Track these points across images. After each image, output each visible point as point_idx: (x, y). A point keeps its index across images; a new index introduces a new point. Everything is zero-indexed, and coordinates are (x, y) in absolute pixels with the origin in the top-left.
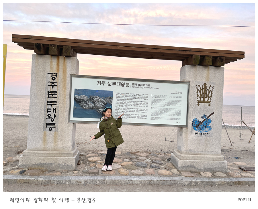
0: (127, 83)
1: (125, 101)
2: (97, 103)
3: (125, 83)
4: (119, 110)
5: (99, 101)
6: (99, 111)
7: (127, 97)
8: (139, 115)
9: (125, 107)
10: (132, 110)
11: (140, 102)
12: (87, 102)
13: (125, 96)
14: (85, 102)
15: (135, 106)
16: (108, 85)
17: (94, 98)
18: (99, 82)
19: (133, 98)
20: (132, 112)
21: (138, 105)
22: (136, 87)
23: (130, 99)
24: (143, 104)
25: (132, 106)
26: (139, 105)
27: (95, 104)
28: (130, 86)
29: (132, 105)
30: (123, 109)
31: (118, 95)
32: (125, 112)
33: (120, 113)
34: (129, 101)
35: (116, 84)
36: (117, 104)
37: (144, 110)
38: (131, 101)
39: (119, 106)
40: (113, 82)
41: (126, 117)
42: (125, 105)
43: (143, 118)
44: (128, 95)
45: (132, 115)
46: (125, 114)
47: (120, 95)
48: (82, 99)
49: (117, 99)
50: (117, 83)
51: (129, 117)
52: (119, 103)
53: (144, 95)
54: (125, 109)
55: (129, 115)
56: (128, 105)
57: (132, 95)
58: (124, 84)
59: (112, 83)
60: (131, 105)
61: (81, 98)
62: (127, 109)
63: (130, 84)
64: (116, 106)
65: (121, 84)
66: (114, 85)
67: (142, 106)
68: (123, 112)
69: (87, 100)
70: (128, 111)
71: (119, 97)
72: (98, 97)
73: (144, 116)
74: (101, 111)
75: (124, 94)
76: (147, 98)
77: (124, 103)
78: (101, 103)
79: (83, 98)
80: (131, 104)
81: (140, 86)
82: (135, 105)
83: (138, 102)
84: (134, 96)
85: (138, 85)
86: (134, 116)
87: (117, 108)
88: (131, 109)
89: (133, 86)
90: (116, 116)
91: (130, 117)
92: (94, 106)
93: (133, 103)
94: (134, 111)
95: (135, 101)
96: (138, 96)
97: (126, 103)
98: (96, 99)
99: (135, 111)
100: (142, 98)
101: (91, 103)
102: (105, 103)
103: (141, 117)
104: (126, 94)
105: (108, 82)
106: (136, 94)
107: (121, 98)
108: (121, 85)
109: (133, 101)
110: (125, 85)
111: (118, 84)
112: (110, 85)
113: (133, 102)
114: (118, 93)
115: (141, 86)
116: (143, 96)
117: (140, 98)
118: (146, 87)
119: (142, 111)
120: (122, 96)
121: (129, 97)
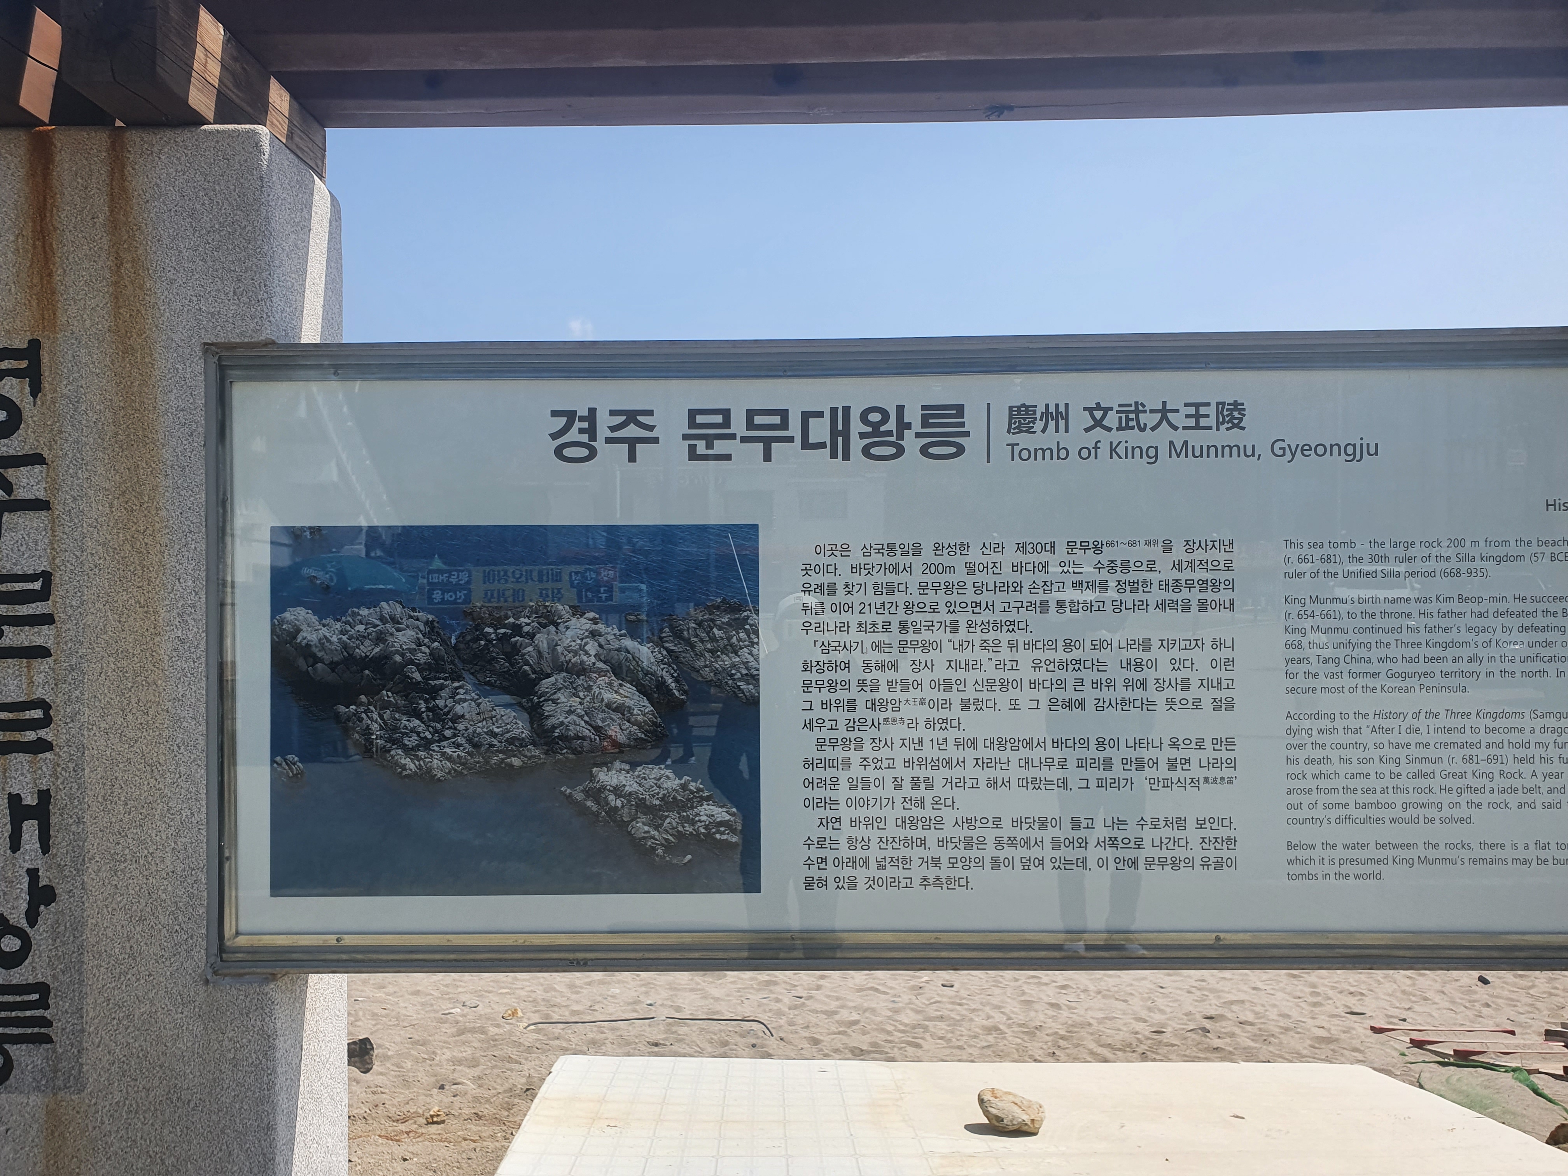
0: (930, 414)
1: (926, 646)
2: (562, 697)
3: (913, 416)
4: (857, 771)
5: (582, 671)
6: (597, 794)
7: (948, 588)
8: (1119, 823)
9: (929, 724)
10: (1027, 763)
11: (1133, 654)
12: (434, 692)
13: (923, 586)
14: (408, 689)
15: (1069, 705)
16: (693, 455)
17: (517, 629)
18: (571, 416)
19: (1026, 596)
20: (1023, 783)
21: (1106, 694)
22: (1060, 453)
23: (986, 616)
24: (1165, 671)
25: (1014, 705)
26: (1121, 692)
27: (535, 714)
28: (974, 444)
29: (1025, 696)
30: (901, 754)
31: (825, 569)
32: (940, 790)
33: (862, 812)
34: (977, 637)
35: (794, 428)
36: (818, 696)
37: (1195, 755)
38: (1004, 637)
39: (842, 716)
40: (751, 414)
41: (945, 854)
42: (933, 704)
43: (1175, 864)
44: (958, 562)
45: (1035, 834)
46: (940, 821)
47: (854, 569)
48: (367, 649)
49: (821, 628)
50: (806, 416)
51: (990, 851)
52: (839, 675)
53: (1179, 552)
54: (929, 752)
55: (990, 835)
56: (970, 694)
57: (1017, 568)
58: (903, 426)
59: (738, 425)
60: (1003, 699)
61: (361, 638)
62: (952, 752)
63: (973, 420)
64: (809, 725)
65: (857, 426)
66: (768, 442)
67: (1160, 698)
68: (907, 789)
69: (434, 666)
70: (970, 771)
71: (841, 596)
72: (578, 611)
73: (1193, 834)
74: (617, 791)
75: (898, 559)
76: (1225, 596)
77: (905, 671)
78: (608, 696)
79: (380, 638)
80: (1004, 685)
81: (1116, 436)
82: (1061, 695)
83: (1103, 655)
84: (1040, 577)
85: (1079, 419)
86: (1056, 844)
87: (820, 744)
88: (1015, 744)
89: (1023, 440)
90: (815, 853)
91: (1009, 862)
92: (521, 728)
93: (1026, 673)
94: (1055, 774)
95: (1050, 644)
96: (1088, 571)
97: (941, 672)
98: (542, 639)
99: (1074, 775)
100: (1156, 595)
101: (486, 704)
102: (661, 685)
103: (1148, 851)
104: (928, 555)
105: (693, 414)
106: (1071, 546)
107: (869, 617)
108: (857, 444)
109: (1030, 645)
110: (911, 443)
111: (820, 430)
112: (720, 447)
113: (1025, 657)
114: (819, 550)
115: (1133, 437)
116: (1164, 564)
117: (1129, 597)
118: (1197, 439)
119: (1163, 772)
120: (882, 578)
121: (970, 596)
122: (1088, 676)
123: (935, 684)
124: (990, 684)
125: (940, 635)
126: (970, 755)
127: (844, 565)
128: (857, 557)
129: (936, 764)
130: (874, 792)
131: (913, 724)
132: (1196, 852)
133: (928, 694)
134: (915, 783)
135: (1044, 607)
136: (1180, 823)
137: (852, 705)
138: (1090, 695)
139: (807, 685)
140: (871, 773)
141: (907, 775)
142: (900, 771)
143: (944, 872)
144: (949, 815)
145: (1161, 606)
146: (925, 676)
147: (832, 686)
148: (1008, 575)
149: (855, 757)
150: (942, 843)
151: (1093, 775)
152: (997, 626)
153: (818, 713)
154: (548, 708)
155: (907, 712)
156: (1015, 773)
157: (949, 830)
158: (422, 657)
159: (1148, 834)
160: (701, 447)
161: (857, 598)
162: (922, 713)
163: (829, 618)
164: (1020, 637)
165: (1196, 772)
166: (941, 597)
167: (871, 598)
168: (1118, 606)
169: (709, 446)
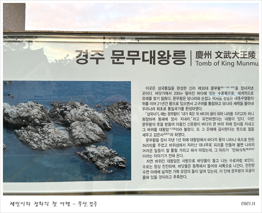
0: (176, 53)
1: (175, 114)
2: (78, 127)
3: (172, 53)
4: (157, 147)
5: (83, 120)
6: (87, 154)
7: (181, 98)
8: (225, 160)
9: (176, 135)
10: (201, 145)
11: (228, 116)
12: (42, 126)
13: (174, 98)
14: (35, 125)
15: (212, 129)
16: (114, 63)
17: (66, 109)
18: (81, 52)
19: (201, 101)
20: (200, 150)
21: (222, 127)
22: (209, 64)
23: (191, 106)
25: (198, 129)
26: (225, 126)
27: (70, 132)
28: (187, 61)
29: (201, 127)
30: (168, 143)
31: (148, 93)
32: (179, 152)
33: (158, 158)
34: (189, 112)
35: (141, 56)
36: (146, 127)
37: (244, 143)
38: (195, 111)
39: (153, 133)
41: (180, 169)
42: (177, 129)
44: (183, 92)
45: (203, 163)
46: (179, 160)
47: (156, 93)
48: (25, 114)
49: (148, 109)
50: (144, 53)
51: (192, 168)
52: (153, 122)
53: (240, 90)
54: (176, 142)
55: (192, 164)
56: (187, 127)
57: (198, 93)
58: (169, 56)
59: (126, 55)
60: (195, 128)
61: (22, 111)
62: (182, 142)
63: (187, 55)
64: (144, 135)
65: (157, 56)
66: (133, 60)
67: (235, 128)
68: (170, 152)
69: (43, 119)
70: (187, 147)
71: (153, 101)
72: (82, 104)
73: (244, 163)
74: (92, 153)
75: (168, 91)
76: (251, 101)
77: (170, 121)
78: (90, 127)
79: (28, 112)
80: (195, 124)
81: (223, 60)
82: (210, 127)
83: (221, 116)
84: (204, 96)
86: (209, 166)
87: (147, 140)
88: (198, 140)
89: (200, 60)
90: (146, 169)
92: (66, 136)
93: (201, 121)
94: (208, 148)
95: (207, 114)
96: (217, 95)
97: (179, 121)
98: (72, 112)
99: (213, 148)
100: (234, 101)
101: (57, 129)
102: (105, 124)
103: (233, 168)
104: (176, 90)
105: (114, 52)
106: (212, 88)
107: (160, 106)
108: (157, 60)
109: (202, 114)
110: (171, 60)
111: (147, 57)
112: (121, 60)
113: (201, 117)
114: (147, 88)
115: (228, 60)
116: (236, 92)
117: (227, 101)
118: (244, 61)
119: (236, 147)
120: (163, 96)
121: (187, 101)
122: (217, 122)
123: (177, 124)
124: (192, 124)
125: (179, 111)
126: (187, 143)
127: (153, 92)
128: (157, 90)
129: (178, 145)
130: (161, 153)
131: (172, 135)
132: (245, 168)
133: (176, 127)
134: (172, 150)
135: (206, 104)
136: (241, 160)
137: (156, 130)
138: (217, 127)
139: (144, 124)
140: (161, 148)
141: (170, 148)
142: (168, 147)
143: (180, 174)
144: (181, 159)
145: (235, 104)
146: (175, 122)
147: (150, 124)
148: (196, 95)
149: (157, 143)
150: (179, 166)
151: (218, 148)
152: (193, 109)
153: (147, 132)
154: (74, 130)
155: (170, 131)
156: (198, 147)
157: (181, 163)
158: (39, 116)
159: (232, 163)
160: (116, 61)
161: (157, 101)
162: (174, 132)
163: (150, 106)
164: (200, 111)
165: (244, 147)
166: (179, 101)
167: (161, 101)
168: (224, 104)
169: (118, 60)
